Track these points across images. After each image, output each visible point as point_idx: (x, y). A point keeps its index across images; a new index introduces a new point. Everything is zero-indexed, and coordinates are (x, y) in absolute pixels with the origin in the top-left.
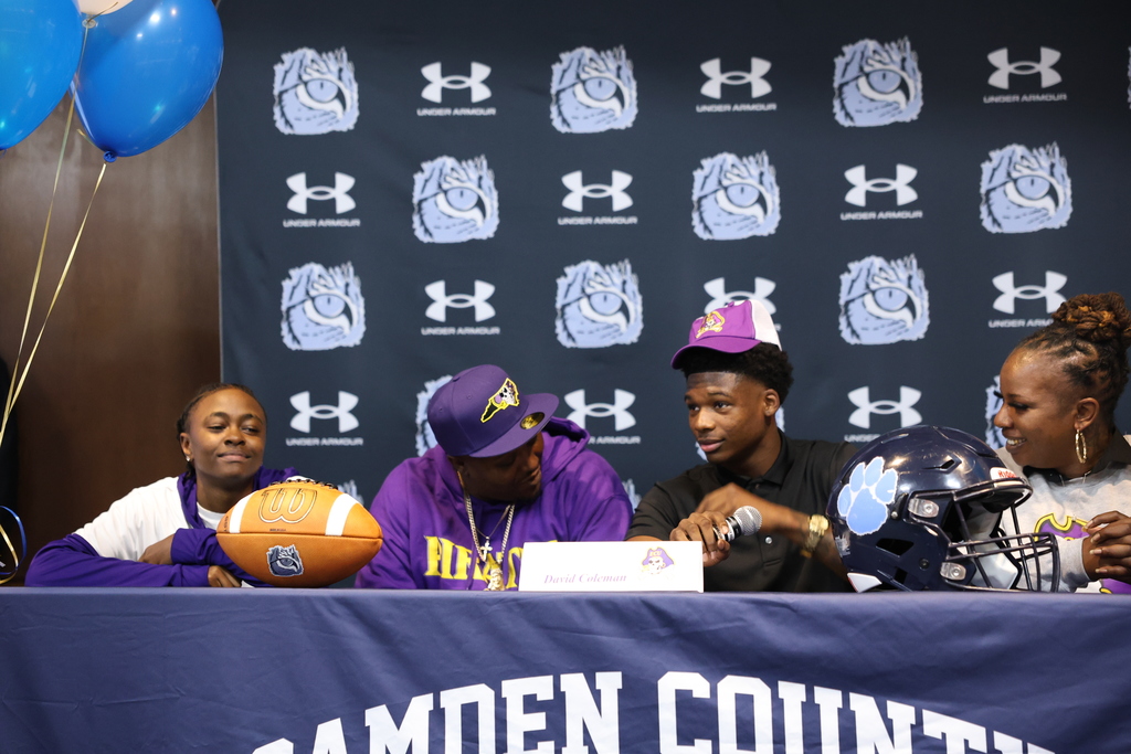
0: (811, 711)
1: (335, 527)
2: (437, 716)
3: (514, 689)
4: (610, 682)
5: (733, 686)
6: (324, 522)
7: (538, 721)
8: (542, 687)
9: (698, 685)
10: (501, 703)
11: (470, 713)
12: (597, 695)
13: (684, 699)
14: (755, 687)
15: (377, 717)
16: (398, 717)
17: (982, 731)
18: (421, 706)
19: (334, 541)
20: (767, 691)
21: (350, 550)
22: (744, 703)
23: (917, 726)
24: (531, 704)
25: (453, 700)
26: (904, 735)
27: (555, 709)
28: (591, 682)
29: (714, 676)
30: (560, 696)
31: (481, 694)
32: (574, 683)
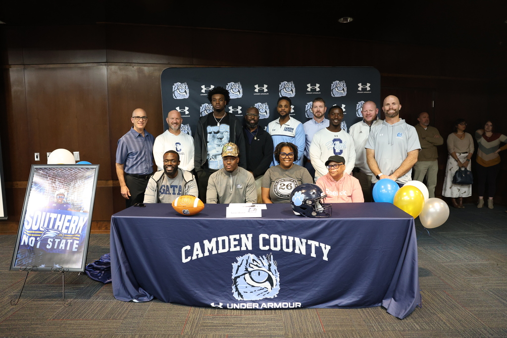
0: (287, 241)
1: (195, 206)
2: (217, 242)
3: (232, 237)
4: (250, 236)
5: (273, 236)
6: (193, 205)
7: (236, 243)
8: (237, 237)
9: (267, 236)
10: (229, 240)
11: (223, 241)
12: (248, 238)
13: (264, 239)
14: (277, 236)
15: (206, 242)
16: (210, 242)
17: (318, 243)
18: (214, 240)
19: (195, 208)
20: (280, 237)
21: (198, 210)
22: (275, 239)
23: (307, 243)
24: (235, 240)
25: (220, 239)
26: (304, 244)
27: (240, 241)
28: (246, 236)
29: (269, 235)
30: (241, 238)
31: (226, 238)
32: (243, 236)
